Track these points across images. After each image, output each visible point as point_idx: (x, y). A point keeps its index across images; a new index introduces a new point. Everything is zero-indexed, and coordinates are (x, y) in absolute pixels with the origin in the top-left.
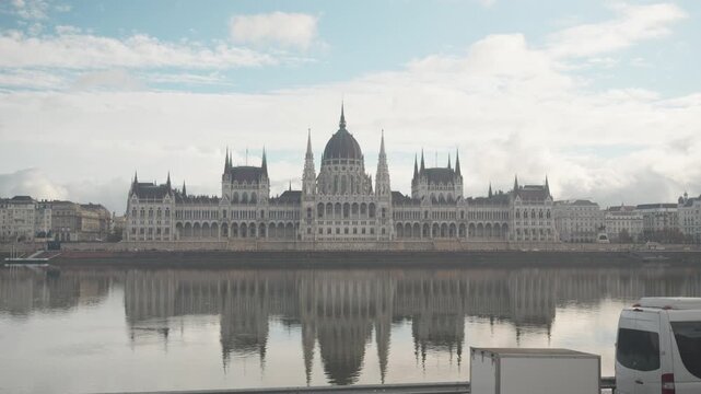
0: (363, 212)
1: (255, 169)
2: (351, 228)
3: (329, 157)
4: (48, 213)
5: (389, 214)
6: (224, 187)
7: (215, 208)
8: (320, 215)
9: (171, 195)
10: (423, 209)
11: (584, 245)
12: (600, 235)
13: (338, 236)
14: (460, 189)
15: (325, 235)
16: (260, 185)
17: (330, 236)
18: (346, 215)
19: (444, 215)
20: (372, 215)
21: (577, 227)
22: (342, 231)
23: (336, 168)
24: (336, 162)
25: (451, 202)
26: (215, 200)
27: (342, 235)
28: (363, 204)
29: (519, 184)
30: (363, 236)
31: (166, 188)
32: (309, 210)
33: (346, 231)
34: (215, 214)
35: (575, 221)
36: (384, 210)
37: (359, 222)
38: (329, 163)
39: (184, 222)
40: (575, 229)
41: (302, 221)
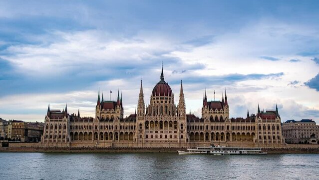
0: (171, 126)
1: (114, 102)
2: (164, 135)
3: (154, 95)
4: (10, 127)
5: (185, 127)
6: (97, 112)
7: (91, 124)
8: (147, 128)
9: (67, 117)
10: (204, 124)
11: (298, 145)
12: (312, 139)
13: (157, 139)
14: (227, 113)
15: (149, 139)
16: (116, 111)
17: (152, 139)
18: (161, 128)
19: (217, 128)
20: (176, 128)
21: (302, 135)
22: (159, 137)
23: (158, 102)
24: (158, 98)
25: (222, 120)
26: (92, 119)
27: (159, 139)
28: (171, 121)
29: (261, 110)
30: (170, 139)
31: (65, 113)
32: (141, 125)
33: (161, 137)
34: (91, 127)
35: (301, 132)
36: (182, 125)
37: (168, 132)
38: (154, 99)
39: (74, 131)
40: (301, 136)
41: (136, 131)
